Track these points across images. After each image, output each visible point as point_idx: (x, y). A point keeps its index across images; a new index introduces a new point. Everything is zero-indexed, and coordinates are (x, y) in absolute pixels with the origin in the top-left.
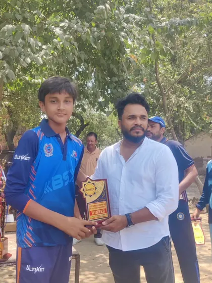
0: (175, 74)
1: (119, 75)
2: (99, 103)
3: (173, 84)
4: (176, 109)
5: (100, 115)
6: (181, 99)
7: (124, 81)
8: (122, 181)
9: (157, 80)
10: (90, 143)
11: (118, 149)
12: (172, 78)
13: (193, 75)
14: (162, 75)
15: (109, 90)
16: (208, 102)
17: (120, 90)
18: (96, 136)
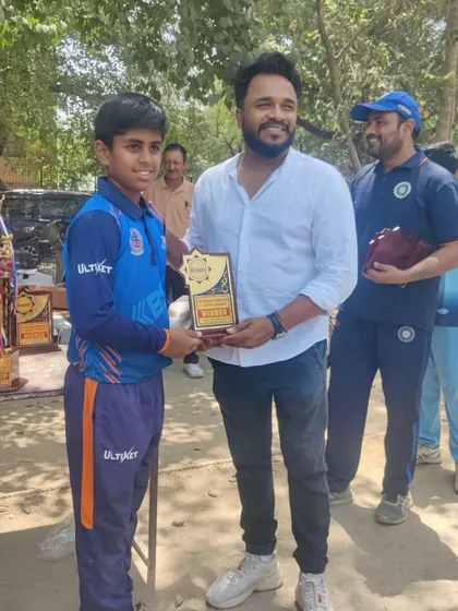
0: (360, 12)
1: (235, 14)
2: (189, 78)
3: (355, 38)
4: (358, 93)
5: (192, 110)
6: (370, 71)
7: (245, 26)
8: (243, 236)
9: (321, 27)
10: (173, 167)
11: (234, 173)
12: (353, 24)
13: (400, 17)
14: (332, 16)
15: (214, 49)
16: (428, 78)
17: (237, 48)
18: (184, 151)
